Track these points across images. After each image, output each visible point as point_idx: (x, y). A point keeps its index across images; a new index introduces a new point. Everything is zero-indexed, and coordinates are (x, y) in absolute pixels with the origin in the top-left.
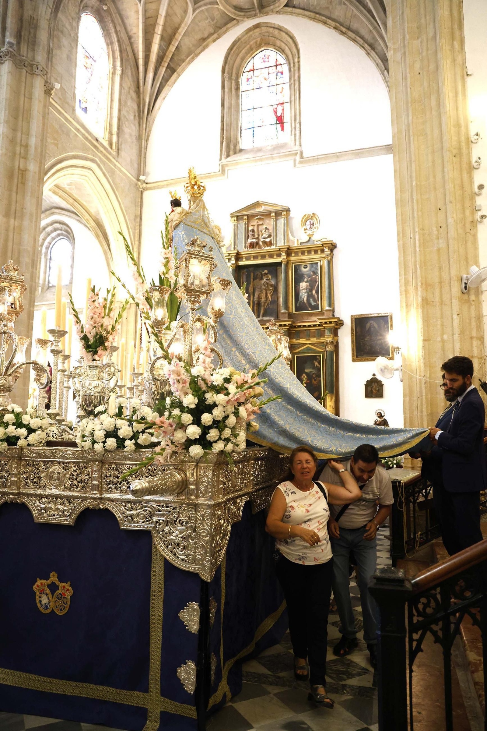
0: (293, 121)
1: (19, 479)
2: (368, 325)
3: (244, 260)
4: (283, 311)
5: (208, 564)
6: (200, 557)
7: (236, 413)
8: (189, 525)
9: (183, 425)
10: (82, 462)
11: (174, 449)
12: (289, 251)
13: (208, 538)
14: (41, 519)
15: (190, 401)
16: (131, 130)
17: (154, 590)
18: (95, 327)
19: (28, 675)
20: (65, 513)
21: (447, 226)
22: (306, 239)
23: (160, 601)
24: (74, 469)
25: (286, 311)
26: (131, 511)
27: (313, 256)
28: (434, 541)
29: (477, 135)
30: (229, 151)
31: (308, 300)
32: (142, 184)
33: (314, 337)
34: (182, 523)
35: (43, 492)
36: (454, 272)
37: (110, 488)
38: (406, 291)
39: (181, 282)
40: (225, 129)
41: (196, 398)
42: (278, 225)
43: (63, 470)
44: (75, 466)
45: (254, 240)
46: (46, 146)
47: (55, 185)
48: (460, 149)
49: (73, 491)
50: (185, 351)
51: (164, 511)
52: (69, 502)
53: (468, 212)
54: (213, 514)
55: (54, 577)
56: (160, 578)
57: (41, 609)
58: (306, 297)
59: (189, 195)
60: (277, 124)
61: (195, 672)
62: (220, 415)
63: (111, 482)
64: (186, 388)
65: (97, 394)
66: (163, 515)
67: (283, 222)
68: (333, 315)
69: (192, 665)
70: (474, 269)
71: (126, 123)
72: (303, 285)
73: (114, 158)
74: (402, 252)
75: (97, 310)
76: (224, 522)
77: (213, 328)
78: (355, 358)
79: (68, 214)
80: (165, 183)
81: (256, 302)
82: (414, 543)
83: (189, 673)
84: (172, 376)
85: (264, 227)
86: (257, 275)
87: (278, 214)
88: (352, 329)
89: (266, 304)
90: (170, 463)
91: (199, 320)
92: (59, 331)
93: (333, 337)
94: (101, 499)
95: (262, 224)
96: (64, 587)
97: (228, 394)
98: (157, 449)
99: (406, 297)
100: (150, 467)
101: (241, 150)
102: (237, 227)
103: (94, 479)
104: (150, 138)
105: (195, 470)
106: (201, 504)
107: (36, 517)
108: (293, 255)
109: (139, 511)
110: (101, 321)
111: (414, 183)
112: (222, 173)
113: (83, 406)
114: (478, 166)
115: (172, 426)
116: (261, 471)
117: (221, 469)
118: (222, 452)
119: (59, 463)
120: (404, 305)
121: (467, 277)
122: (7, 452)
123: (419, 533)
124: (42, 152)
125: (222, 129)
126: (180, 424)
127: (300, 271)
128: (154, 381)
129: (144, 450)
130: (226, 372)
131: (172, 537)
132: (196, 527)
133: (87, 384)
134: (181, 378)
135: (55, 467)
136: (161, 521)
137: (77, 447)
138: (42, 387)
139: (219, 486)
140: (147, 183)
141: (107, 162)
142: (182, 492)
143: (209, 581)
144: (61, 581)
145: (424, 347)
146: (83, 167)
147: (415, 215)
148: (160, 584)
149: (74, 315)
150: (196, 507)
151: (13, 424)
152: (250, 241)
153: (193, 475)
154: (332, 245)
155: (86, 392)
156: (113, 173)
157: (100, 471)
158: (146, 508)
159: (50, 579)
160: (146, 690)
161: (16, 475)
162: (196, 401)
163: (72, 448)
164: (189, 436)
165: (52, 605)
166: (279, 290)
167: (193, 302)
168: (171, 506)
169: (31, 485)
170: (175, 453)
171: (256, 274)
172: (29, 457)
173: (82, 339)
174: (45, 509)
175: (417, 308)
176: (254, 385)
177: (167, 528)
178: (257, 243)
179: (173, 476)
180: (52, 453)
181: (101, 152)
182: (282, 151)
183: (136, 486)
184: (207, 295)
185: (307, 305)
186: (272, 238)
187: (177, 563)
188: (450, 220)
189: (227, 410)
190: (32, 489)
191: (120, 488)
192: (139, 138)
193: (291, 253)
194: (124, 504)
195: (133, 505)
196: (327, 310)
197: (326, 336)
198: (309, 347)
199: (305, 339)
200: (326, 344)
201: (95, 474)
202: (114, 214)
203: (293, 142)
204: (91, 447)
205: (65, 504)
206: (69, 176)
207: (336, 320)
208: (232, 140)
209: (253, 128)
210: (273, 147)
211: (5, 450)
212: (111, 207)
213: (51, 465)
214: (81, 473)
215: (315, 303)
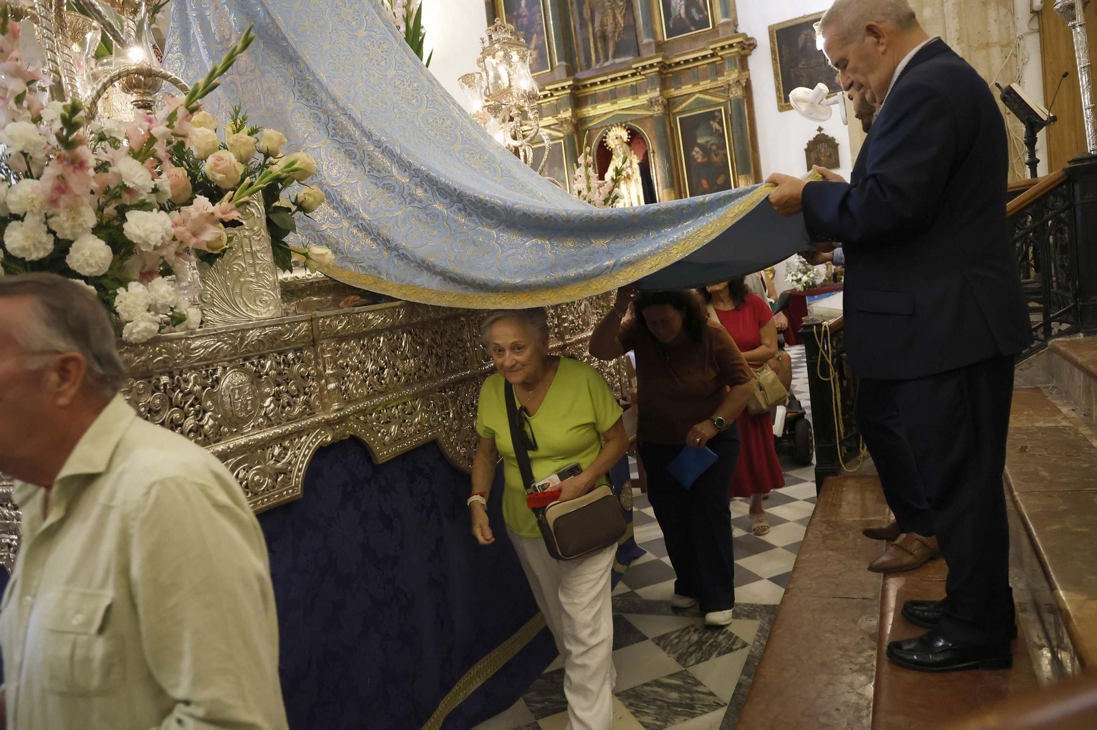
2: (801, 39)
4: (646, 41)
25: (651, 40)
31: (688, 12)
33: (706, 78)
58: (683, 7)
68: (736, 32)
78: (783, 104)
81: (598, 35)
88: (773, 52)
89: (616, 34)
93: (740, 73)
166: (635, 5)
185: (687, 21)
196: (723, 24)
197: (725, 73)
198: (698, 98)
199: (690, 86)
200: (727, 87)
207: (740, 40)
215: (701, 16)
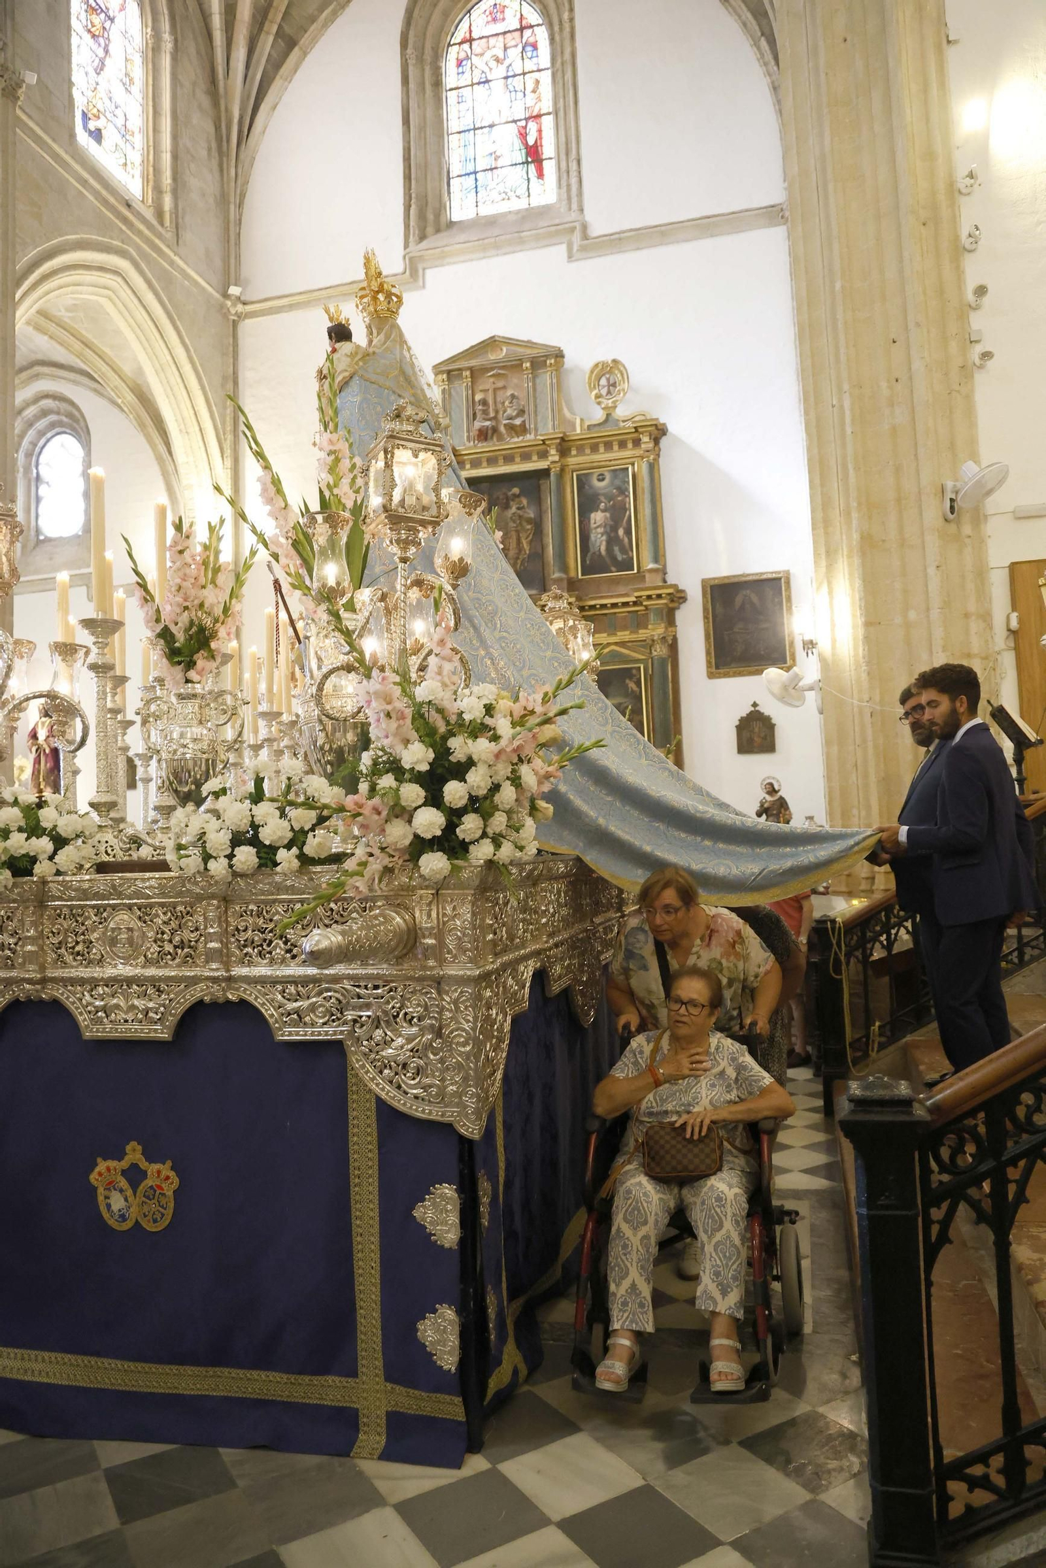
0: (563, 157)
1: (41, 948)
2: (738, 600)
3: (468, 466)
4: (557, 575)
5: (471, 1103)
6: (454, 1088)
7: (516, 780)
8: (426, 1022)
9: (404, 808)
10: (182, 903)
11: (387, 861)
12: (564, 446)
13: (468, 1048)
14: (98, 1031)
15: (417, 756)
16: (202, 181)
17: (356, 1164)
18: (186, 608)
19: (93, 1360)
20: (151, 1014)
21: (911, 378)
22: (598, 415)
23: (371, 1188)
24: (165, 918)
25: (563, 576)
26: (296, 1000)
27: (616, 454)
28: (908, 1038)
29: (971, 175)
30: (425, 228)
31: (608, 549)
32: (234, 305)
33: (624, 628)
34: (410, 1021)
35: (96, 972)
36: (926, 477)
37: (246, 954)
38: (827, 522)
39: (375, 501)
40: (413, 176)
41: (431, 750)
42: (539, 389)
43: (140, 924)
44: (164, 914)
45: (488, 423)
46: (14, 219)
47: (38, 312)
48: (934, 207)
49: (166, 965)
50: (391, 653)
51: (369, 996)
52: (158, 990)
53: (953, 347)
54: (479, 997)
55: (134, 1153)
56: (369, 1139)
57: (111, 1222)
58: (604, 543)
59: (365, 314)
60: (527, 163)
61: (457, 1329)
62: (482, 784)
63: (250, 943)
64: (405, 728)
65: (199, 755)
66: (367, 1006)
67: (549, 382)
68: (665, 581)
69: (448, 1315)
70: (970, 469)
72: (598, 518)
73: (168, 246)
74: (815, 437)
75: (188, 571)
76: (497, 1014)
77: (451, 599)
78: (714, 670)
79: (72, 376)
80: (285, 301)
82: (867, 1044)
83: (445, 1331)
84: (374, 704)
85: (509, 393)
86: (498, 498)
87: (538, 364)
88: (705, 609)
89: (519, 562)
90: (379, 893)
91: (418, 583)
92: (105, 621)
93: (666, 628)
94: (230, 979)
95: (504, 387)
96: (159, 1172)
97: (495, 738)
98: (350, 865)
99: (826, 533)
100: (332, 905)
101: (451, 224)
102: (450, 394)
103: (210, 938)
104: (246, 200)
105: (434, 908)
106: (450, 977)
107: (87, 1026)
108: (574, 452)
110: (199, 594)
111: (838, 285)
112: (411, 275)
113: (171, 783)
114: (974, 246)
115: (379, 813)
116: (560, 905)
117: (487, 900)
118: (490, 864)
119: (130, 907)
120: (823, 550)
121: (955, 486)
122: (11, 891)
123: (877, 1024)
124: (6, 233)
125: (407, 177)
126: (397, 809)
127: (591, 487)
128: (321, 721)
129: (318, 868)
130: (486, 691)
131: (390, 1051)
132: (440, 1028)
133: (175, 736)
134: (395, 708)
135: (121, 917)
136: (364, 1019)
137: (170, 870)
138: (73, 748)
139: (484, 938)
140: (244, 304)
141: (155, 255)
142: (406, 955)
143: (476, 1137)
144: (150, 1159)
145: (867, 639)
146: (101, 269)
147: (843, 358)
148: (370, 1151)
149: (138, 583)
150: (438, 983)
151: (20, 830)
152: (478, 424)
153: (429, 916)
154: (657, 429)
155: (175, 751)
156: (167, 280)
157: (223, 919)
158: (329, 994)
159: (127, 1158)
160: (353, 1373)
161: (33, 940)
162: (431, 755)
163: (157, 875)
164: (419, 832)
165: (134, 1213)
166: (545, 532)
167: (404, 544)
168: (384, 986)
169: (69, 958)
170: (388, 871)
171: (495, 496)
172: (60, 899)
173: (159, 636)
174: (104, 1009)
175: (850, 557)
176: (555, 716)
177: (379, 1032)
178: (495, 430)
179: (388, 921)
180: (114, 887)
181: (139, 233)
182: (542, 223)
183: (318, 942)
184: (434, 528)
185: (608, 560)
186: (526, 416)
187: (404, 1104)
188: (917, 365)
189: (496, 773)
190: (72, 967)
191: (270, 953)
192: (223, 200)
193: (569, 450)
194: (280, 987)
195: (300, 988)
196: (651, 571)
197: (650, 627)
198: (612, 650)
199: (605, 635)
200: (650, 642)
201: (212, 926)
202: (177, 373)
203: (565, 203)
204: (202, 868)
205: (149, 995)
206: (70, 288)
207: (670, 591)
208: (430, 200)
209: (475, 173)
210: (520, 216)
211: (6, 887)
212: (169, 358)
213: (112, 914)
214: (180, 928)
215: (625, 556)
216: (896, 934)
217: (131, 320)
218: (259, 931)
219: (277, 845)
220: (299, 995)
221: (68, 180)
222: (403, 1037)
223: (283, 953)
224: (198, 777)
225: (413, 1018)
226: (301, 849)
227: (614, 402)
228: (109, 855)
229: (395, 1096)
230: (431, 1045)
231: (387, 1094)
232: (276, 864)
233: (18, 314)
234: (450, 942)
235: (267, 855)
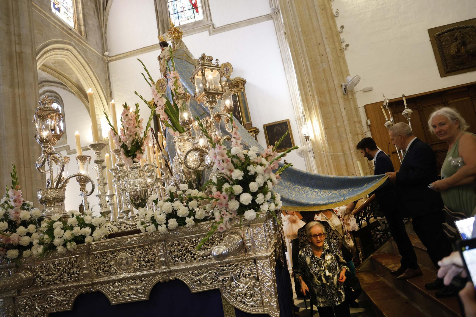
0: (204, 6)
1: (90, 271)
2: (275, 130)
5: (275, 305)
6: (267, 300)
7: (271, 180)
8: (252, 276)
9: (235, 195)
10: (147, 245)
11: (230, 216)
13: (270, 283)
14: (117, 301)
15: (238, 174)
16: (93, 22)
18: (131, 135)
20: (139, 291)
21: (327, 54)
22: (225, 80)
24: (140, 252)
26: (198, 276)
28: (372, 255)
30: (164, 30)
32: (107, 58)
35: (114, 277)
36: (336, 83)
37: (175, 261)
38: (307, 100)
40: (159, 15)
41: (242, 172)
43: (130, 255)
44: (140, 250)
46: (34, 35)
47: (42, 65)
48: (325, 5)
49: (143, 270)
51: (227, 269)
52: (141, 280)
53: (337, 44)
60: (193, 9)
62: (261, 182)
63: (177, 256)
64: (230, 165)
65: (142, 188)
66: (227, 273)
68: (252, 127)
70: (349, 79)
71: (89, 17)
73: (84, 41)
74: (299, 75)
79: (55, 84)
80: (123, 55)
84: (217, 157)
88: (265, 134)
92: (99, 144)
94: (170, 272)
97: (263, 165)
99: (307, 103)
103: (160, 256)
104: (107, 26)
105: (249, 231)
106: (259, 257)
107: (113, 300)
109: (205, 275)
110: (135, 130)
113: (132, 201)
114: (338, 15)
115: (225, 198)
118: (268, 212)
120: (307, 108)
121: (345, 84)
122: (76, 250)
123: (361, 252)
124: (31, 39)
125: (157, 16)
126: (232, 196)
129: (202, 223)
131: (239, 289)
133: (132, 183)
134: (225, 158)
135: (122, 254)
136: (226, 279)
137: (141, 232)
139: (268, 240)
140: (110, 57)
141: (80, 44)
142: (240, 251)
145: (326, 133)
146: (63, 49)
147: (304, 50)
149: (112, 129)
150: (255, 260)
151: (78, 225)
153: (249, 234)
154: (243, 82)
155: (133, 189)
156: (85, 51)
157: (164, 248)
158: (212, 271)
161: (86, 268)
163: (136, 235)
164: (242, 203)
167: (211, 102)
168: (233, 264)
169: (102, 274)
172: (97, 250)
173: (121, 147)
174: (120, 292)
175: (316, 109)
177: (233, 283)
180: (118, 242)
181: (75, 38)
182: (200, 25)
187: (248, 310)
188: (328, 50)
189: (265, 178)
190: (104, 277)
191: (185, 259)
192: (100, 27)
194: (191, 272)
195: (199, 271)
196: (247, 124)
201: (161, 252)
202: (90, 80)
203: (206, 19)
204: (155, 229)
205: (137, 283)
206: (54, 56)
207: (255, 129)
208: (165, 22)
209: (178, 13)
210: (193, 24)
211: (74, 249)
212: (88, 75)
213: (118, 253)
214: (147, 254)
216: (362, 222)
217: (74, 64)
218: (180, 251)
219: (184, 216)
220: (199, 274)
221: (50, 23)
222: (243, 283)
223: (190, 258)
224: (142, 197)
225: (246, 275)
226: (194, 216)
227: (229, 75)
228: (110, 231)
229: (243, 307)
230: (255, 284)
231: (240, 307)
232: (186, 224)
233: (38, 64)
234: (257, 244)
235: (181, 221)
